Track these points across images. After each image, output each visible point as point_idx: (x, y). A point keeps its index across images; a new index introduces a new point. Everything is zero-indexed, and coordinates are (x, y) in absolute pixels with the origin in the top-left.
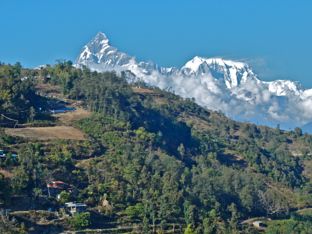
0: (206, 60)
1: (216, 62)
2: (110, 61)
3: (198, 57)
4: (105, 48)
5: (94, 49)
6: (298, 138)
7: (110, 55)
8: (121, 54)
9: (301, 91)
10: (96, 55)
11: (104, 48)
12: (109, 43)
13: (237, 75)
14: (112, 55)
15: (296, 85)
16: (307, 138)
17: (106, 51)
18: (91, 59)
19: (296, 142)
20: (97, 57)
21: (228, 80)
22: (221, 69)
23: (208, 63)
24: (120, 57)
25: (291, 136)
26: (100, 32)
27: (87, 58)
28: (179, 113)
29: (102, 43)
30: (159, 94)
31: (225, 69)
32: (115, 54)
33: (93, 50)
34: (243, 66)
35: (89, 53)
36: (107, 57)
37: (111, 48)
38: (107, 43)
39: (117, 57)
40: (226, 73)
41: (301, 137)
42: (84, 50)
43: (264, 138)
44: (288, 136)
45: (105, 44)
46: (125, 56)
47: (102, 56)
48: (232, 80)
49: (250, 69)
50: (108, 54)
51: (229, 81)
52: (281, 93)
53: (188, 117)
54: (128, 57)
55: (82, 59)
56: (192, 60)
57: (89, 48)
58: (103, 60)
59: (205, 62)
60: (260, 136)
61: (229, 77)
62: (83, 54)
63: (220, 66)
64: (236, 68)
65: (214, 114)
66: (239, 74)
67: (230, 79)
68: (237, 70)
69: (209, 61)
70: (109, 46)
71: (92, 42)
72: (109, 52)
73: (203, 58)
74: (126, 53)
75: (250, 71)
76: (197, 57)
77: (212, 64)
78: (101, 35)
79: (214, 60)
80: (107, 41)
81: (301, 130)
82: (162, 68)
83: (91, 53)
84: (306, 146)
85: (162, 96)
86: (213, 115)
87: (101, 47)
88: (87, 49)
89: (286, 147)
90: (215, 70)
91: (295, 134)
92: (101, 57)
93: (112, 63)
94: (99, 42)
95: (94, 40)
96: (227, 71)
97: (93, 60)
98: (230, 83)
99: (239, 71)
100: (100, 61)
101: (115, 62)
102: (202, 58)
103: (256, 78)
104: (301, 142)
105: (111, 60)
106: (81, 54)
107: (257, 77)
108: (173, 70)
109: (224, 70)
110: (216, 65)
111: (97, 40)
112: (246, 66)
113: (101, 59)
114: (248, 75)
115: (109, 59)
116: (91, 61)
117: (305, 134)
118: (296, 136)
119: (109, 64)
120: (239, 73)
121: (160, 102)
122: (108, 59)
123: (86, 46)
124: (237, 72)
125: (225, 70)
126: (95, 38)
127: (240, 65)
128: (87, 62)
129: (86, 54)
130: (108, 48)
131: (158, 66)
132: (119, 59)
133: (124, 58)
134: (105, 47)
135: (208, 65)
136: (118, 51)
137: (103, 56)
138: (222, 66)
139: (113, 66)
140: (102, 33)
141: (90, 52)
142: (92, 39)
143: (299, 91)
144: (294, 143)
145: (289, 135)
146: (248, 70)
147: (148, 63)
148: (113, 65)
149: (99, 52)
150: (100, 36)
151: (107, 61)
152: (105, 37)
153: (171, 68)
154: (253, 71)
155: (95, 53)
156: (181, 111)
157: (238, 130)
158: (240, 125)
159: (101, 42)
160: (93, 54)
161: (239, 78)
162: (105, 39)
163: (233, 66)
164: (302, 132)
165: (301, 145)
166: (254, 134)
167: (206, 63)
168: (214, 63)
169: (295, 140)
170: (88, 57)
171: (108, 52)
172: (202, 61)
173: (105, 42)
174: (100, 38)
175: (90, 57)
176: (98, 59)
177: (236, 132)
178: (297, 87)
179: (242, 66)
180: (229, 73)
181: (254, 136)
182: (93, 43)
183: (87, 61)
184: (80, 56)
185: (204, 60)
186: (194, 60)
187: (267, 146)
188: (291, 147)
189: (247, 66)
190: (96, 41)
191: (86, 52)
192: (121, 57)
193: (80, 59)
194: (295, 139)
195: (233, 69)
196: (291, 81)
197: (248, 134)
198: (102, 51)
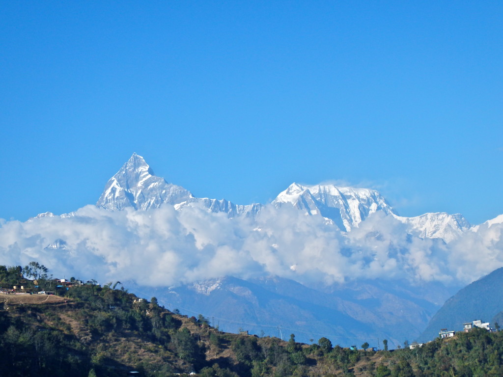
0: (309, 189)
1: (325, 191)
2: (154, 200)
3: (295, 184)
4: (144, 179)
5: (127, 182)
6: (325, 355)
7: (152, 190)
8: (171, 187)
9: (464, 228)
10: (130, 191)
11: (142, 180)
12: (151, 171)
13: (359, 209)
14: (155, 190)
15: (457, 220)
16: (340, 355)
17: (146, 184)
18: (122, 199)
19: (323, 363)
20: (133, 195)
21: (346, 218)
22: (335, 201)
23: (312, 193)
24: (169, 191)
25: (314, 352)
26: (135, 154)
27: (116, 196)
28: (102, 335)
29: (140, 171)
30: (74, 302)
31: (340, 200)
32: (162, 188)
33: (125, 184)
34: (370, 195)
35: (119, 189)
36: (149, 194)
37: (154, 178)
38: (148, 171)
39: (164, 192)
40: (343, 208)
41: (331, 354)
42: (111, 184)
43: (268, 359)
44: (310, 354)
45: (144, 172)
46: (176, 190)
47: (140, 192)
48: (353, 218)
49: (381, 198)
50: (149, 187)
51: (348, 221)
52: (432, 235)
53: (116, 340)
54: (182, 191)
55: (108, 198)
56: (287, 190)
57: (119, 181)
58: (143, 198)
59: (308, 191)
60: (262, 356)
61: (348, 213)
62: (109, 191)
63: (332, 196)
64: (359, 198)
65: (188, 322)
66: (363, 207)
67: (350, 216)
68: (359, 201)
69: (314, 190)
70: (150, 176)
71: (123, 170)
72: (151, 186)
73: (304, 186)
74: (178, 186)
75: (381, 202)
76: (293, 184)
77: (320, 194)
78: (136, 158)
79: (322, 187)
80: (147, 168)
81: (330, 342)
82: (237, 206)
83: (122, 189)
84: (338, 368)
85: (80, 305)
86: (186, 324)
87: (137, 177)
88: (116, 181)
89: (305, 372)
90: (324, 203)
91: (320, 350)
92: (138, 194)
93: (157, 202)
94: (134, 170)
95: (126, 167)
96: (344, 204)
97: (125, 199)
98: (350, 223)
99: (363, 202)
100: (137, 201)
101: (162, 201)
102: (302, 185)
103: (390, 212)
104: (330, 362)
105: (154, 198)
106: (106, 191)
107: (393, 210)
108: (255, 208)
109: (338, 202)
110: (326, 195)
111: (131, 166)
112: (374, 194)
113: (140, 197)
114: (379, 208)
115: (152, 196)
116: (122, 201)
117: (336, 348)
118: (321, 352)
119: (151, 203)
120: (364, 205)
121: (68, 318)
122: (150, 196)
123: (113, 178)
124: (360, 204)
125: (341, 202)
126: (127, 164)
127: (364, 193)
128: (116, 203)
129: (114, 191)
130: (150, 178)
131: (231, 203)
132: (168, 196)
133: (175, 193)
134: (144, 176)
135: (312, 196)
136: (166, 182)
137: (142, 193)
138: (335, 197)
139: (159, 207)
140: (138, 156)
141: (121, 187)
142: (123, 166)
143: (461, 229)
144: (319, 364)
145: (311, 350)
146: (378, 200)
147: (215, 200)
148: (158, 205)
149: (136, 186)
150: (135, 161)
151: (149, 200)
152: (144, 161)
153: (253, 206)
154: (386, 202)
155: (128, 188)
156: (105, 331)
157: (226, 348)
158: (230, 340)
159: (137, 170)
160: (126, 190)
161: (364, 213)
162: (144, 165)
163: (353, 195)
164: (332, 345)
165: (330, 367)
166: (252, 354)
167: (310, 193)
168: (322, 192)
169: (320, 359)
170: (117, 194)
171: (149, 186)
172: (303, 190)
173: (144, 169)
174: (135, 164)
175: (121, 195)
176: (133, 198)
177: (222, 351)
178: (458, 222)
179: (368, 195)
180: (347, 206)
181: (251, 357)
182: (124, 172)
183: (115, 201)
184: (105, 194)
185: (305, 188)
186: (289, 190)
187: (274, 372)
188: (313, 371)
189: (376, 193)
190: (129, 169)
191: (113, 187)
192: (171, 192)
193: (105, 199)
194: (321, 357)
195: (354, 199)
196: (449, 213)
197: (241, 354)
198: (139, 184)
